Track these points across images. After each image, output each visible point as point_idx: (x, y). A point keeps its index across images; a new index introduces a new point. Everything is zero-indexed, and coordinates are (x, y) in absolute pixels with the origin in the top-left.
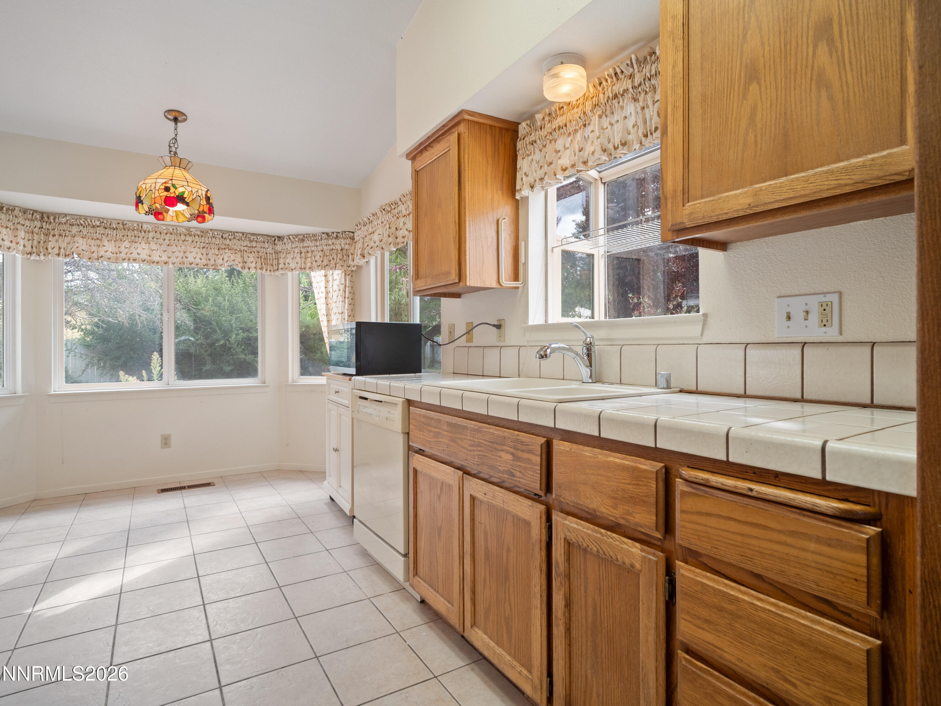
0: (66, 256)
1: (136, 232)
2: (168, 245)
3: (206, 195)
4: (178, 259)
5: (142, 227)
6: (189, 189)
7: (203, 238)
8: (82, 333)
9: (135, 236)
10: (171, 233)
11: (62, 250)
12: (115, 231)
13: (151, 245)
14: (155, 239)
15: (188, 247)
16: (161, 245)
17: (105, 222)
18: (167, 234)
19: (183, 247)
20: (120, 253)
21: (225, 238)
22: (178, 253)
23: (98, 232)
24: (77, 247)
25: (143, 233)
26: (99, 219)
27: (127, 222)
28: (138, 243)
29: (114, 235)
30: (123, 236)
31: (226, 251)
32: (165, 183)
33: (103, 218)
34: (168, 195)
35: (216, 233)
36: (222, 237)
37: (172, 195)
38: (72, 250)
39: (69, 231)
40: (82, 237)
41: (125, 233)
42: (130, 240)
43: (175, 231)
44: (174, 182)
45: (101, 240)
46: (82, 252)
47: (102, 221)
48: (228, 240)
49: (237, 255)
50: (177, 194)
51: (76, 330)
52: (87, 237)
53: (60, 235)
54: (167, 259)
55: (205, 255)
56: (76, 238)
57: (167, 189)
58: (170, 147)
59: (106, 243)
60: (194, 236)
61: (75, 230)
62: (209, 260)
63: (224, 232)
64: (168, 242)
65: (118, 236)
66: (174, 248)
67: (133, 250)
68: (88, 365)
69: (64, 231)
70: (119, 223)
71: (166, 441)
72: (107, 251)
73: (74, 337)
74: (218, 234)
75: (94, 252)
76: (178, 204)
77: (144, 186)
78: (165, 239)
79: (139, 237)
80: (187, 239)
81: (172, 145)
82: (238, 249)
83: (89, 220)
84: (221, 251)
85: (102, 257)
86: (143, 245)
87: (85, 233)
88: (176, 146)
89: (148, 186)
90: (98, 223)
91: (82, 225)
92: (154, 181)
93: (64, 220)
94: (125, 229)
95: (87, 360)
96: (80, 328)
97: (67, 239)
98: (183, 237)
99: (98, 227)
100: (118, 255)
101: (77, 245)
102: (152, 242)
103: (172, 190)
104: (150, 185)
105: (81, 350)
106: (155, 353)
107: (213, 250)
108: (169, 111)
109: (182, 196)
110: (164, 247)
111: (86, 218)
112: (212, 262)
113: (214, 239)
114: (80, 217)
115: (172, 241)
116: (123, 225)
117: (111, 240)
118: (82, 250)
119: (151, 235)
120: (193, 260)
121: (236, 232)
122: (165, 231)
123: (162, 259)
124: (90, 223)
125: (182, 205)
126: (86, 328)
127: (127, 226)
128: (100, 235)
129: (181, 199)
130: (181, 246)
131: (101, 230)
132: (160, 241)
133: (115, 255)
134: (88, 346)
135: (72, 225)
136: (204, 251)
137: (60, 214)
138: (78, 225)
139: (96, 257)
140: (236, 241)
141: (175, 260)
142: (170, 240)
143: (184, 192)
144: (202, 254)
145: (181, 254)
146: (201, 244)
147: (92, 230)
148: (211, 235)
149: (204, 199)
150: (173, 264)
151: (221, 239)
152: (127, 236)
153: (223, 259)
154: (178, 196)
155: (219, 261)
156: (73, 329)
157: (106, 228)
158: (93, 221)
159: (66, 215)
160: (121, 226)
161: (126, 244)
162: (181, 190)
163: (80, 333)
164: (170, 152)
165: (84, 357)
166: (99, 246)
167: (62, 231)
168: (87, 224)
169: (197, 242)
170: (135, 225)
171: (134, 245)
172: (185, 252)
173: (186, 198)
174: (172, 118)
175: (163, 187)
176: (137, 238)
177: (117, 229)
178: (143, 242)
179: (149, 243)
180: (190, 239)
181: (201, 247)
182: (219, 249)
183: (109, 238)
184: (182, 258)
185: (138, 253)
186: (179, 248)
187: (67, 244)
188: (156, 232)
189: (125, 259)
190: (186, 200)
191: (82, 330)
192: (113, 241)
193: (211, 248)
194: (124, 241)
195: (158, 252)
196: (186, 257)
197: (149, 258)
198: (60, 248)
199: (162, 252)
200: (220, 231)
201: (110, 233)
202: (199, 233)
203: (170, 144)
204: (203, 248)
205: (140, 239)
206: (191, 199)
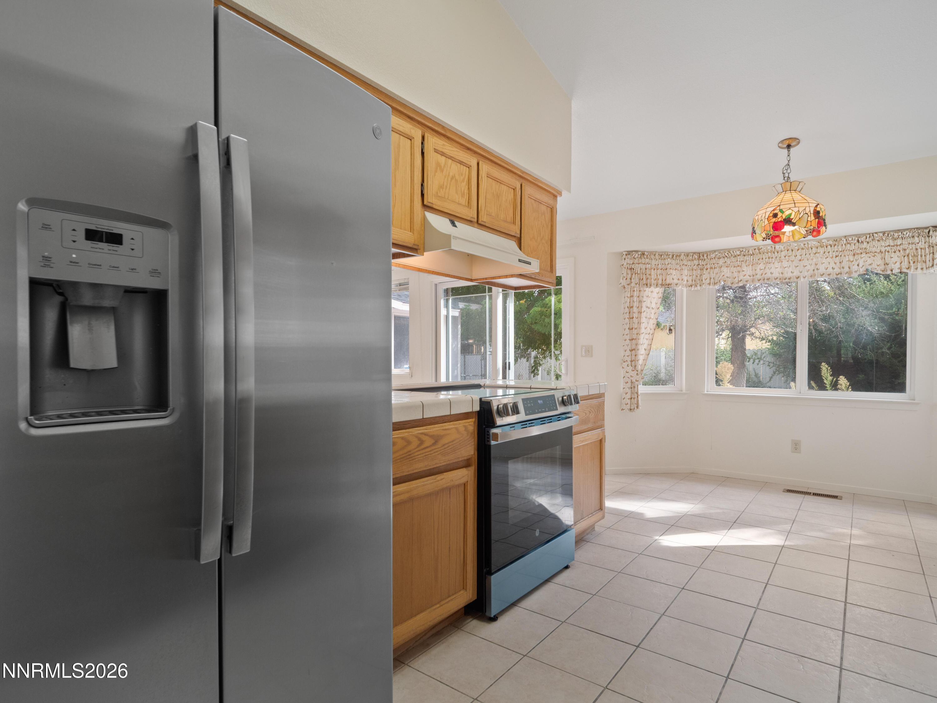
0: (715, 284)
1: (770, 254)
2: (800, 260)
3: (815, 210)
4: (809, 272)
5: (775, 248)
6: (796, 209)
7: (836, 247)
8: (769, 344)
9: (769, 258)
10: (803, 249)
11: (712, 280)
12: (752, 256)
13: (783, 263)
14: (787, 257)
15: (820, 259)
16: (792, 261)
17: (744, 250)
18: (798, 250)
19: (814, 260)
20: (756, 275)
21: (862, 242)
22: (809, 266)
23: (739, 260)
24: (723, 276)
25: (776, 253)
26: (738, 249)
27: (762, 247)
28: (772, 264)
29: (752, 260)
30: (759, 260)
31: (862, 256)
32: (774, 210)
33: (743, 248)
34: (776, 221)
35: (850, 239)
36: (858, 241)
37: (780, 220)
38: (719, 279)
39: (718, 264)
40: (727, 267)
41: (760, 256)
42: (764, 262)
43: (806, 245)
44: (782, 207)
45: (741, 266)
46: (727, 279)
47: (741, 250)
48: (865, 244)
49: (875, 258)
50: (784, 218)
51: (764, 341)
52: (731, 266)
53: (711, 268)
54: (799, 274)
55: (838, 264)
56: (722, 268)
57: (775, 215)
58: (784, 173)
59: (745, 268)
60: (827, 247)
61: (721, 262)
62: (843, 268)
63: (859, 236)
64: (800, 258)
65: (755, 260)
66: (805, 262)
67: (767, 271)
68: (774, 373)
69: (713, 264)
70: (755, 249)
71: (796, 446)
72: (745, 275)
73: (764, 347)
74: (852, 240)
75: (735, 277)
76: (785, 226)
77: (757, 218)
78: (796, 256)
79: (772, 258)
80: (818, 251)
81: (785, 172)
82: (878, 251)
83: (731, 252)
84: (856, 256)
85: (741, 280)
86: (777, 265)
87: (729, 263)
88: (789, 171)
89: (760, 216)
90: (738, 253)
91: (726, 256)
92: (764, 211)
93: (713, 256)
94: (760, 253)
95: (774, 368)
96: (768, 339)
97: (716, 271)
98: (814, 250)
99: (738, 255)
100: (754, 277)
101: (723, 274)
102: (784, 261)
103: (780, 215)
104: (761, 215)
105: (769, 358)
106: (823, 364)
107: (847, 257)
108: (782, 142)
109: (789, 218)
110: (796, 263)
111: (729, 250)
112: (846, 269)
113: (849, 245)
114: (724, 250)
115: (803, 256)
116: (759, 250)
117: (749, 265)
118: (727, 277)
119: (783, 254)
120: (825, 270)
121: (876, 233)
122: (797, 248)
123: (795, 274)
124: (732, 253)
125: (788, 226)
126: (772, 339)
127: (762, 249)
128: (740, 263)
129: (788, 221)
130: (812, 259)
131: (741, 258)
132: (793, 258)
133: (752, 277)
134: (775, 355)
135: (719, 258)
136: (837, 260)
137: (710, 252)
138: (724, 257)
139: (737, 282)
140: (875, 243)
141: (806, 274)
142: (801, 255)
143: (791, 214)
144: (835, 263)
145: (813, 267)
146: (834, 253)
147: (734, 259)
148: (845, 242)
149: (812, 215)
150: (804, 278)
151: (857, 244)
152: (762, 259)
153: (858, 265)
154: (785, 220)
155: (854, 267)
156: (761, 340)
157: (745, 255)
158: (734, 252)
159: (715, 251)
160: (757, 251)
161: (762, 266)
162: (787, 213)
163: (767, 343)
164: (784, 178)
165: (772, 365)
166: (739, 272)
167: (712, 264)
168: (730, 255)
169: (829, 252)
170: (769, 248)
171: (769, 266)
172: (816, 264)
173: (792, 219)
174: (785, 146)
175: (771, 215)
176: (771, 259)
177: (754, 254)
178: (776, 262)
179: (782, 262)
180: (821, 250)
181: (834, 256)
182: (854, 255)
183: (747, 264)
184: (814, 270)
185: (771, 273)
186: (810, 262)
187: (716, 274)
188: (788, 250)
189: (760, 279)
190: (793, 221)
191: (769, 341)
192: (750, 266)
193: (845, 256)
194: (760, 264)
195: (790, 268)
196: (817, 269)
197: (781, 275)
198: (710, 278)
199: (794, 268)
200: (856, 235)
201: (748, 259)
202: (831, 242)
203: (783, 171)
204: (836, 256)
205: (773, 260)
206: (798, 218)
